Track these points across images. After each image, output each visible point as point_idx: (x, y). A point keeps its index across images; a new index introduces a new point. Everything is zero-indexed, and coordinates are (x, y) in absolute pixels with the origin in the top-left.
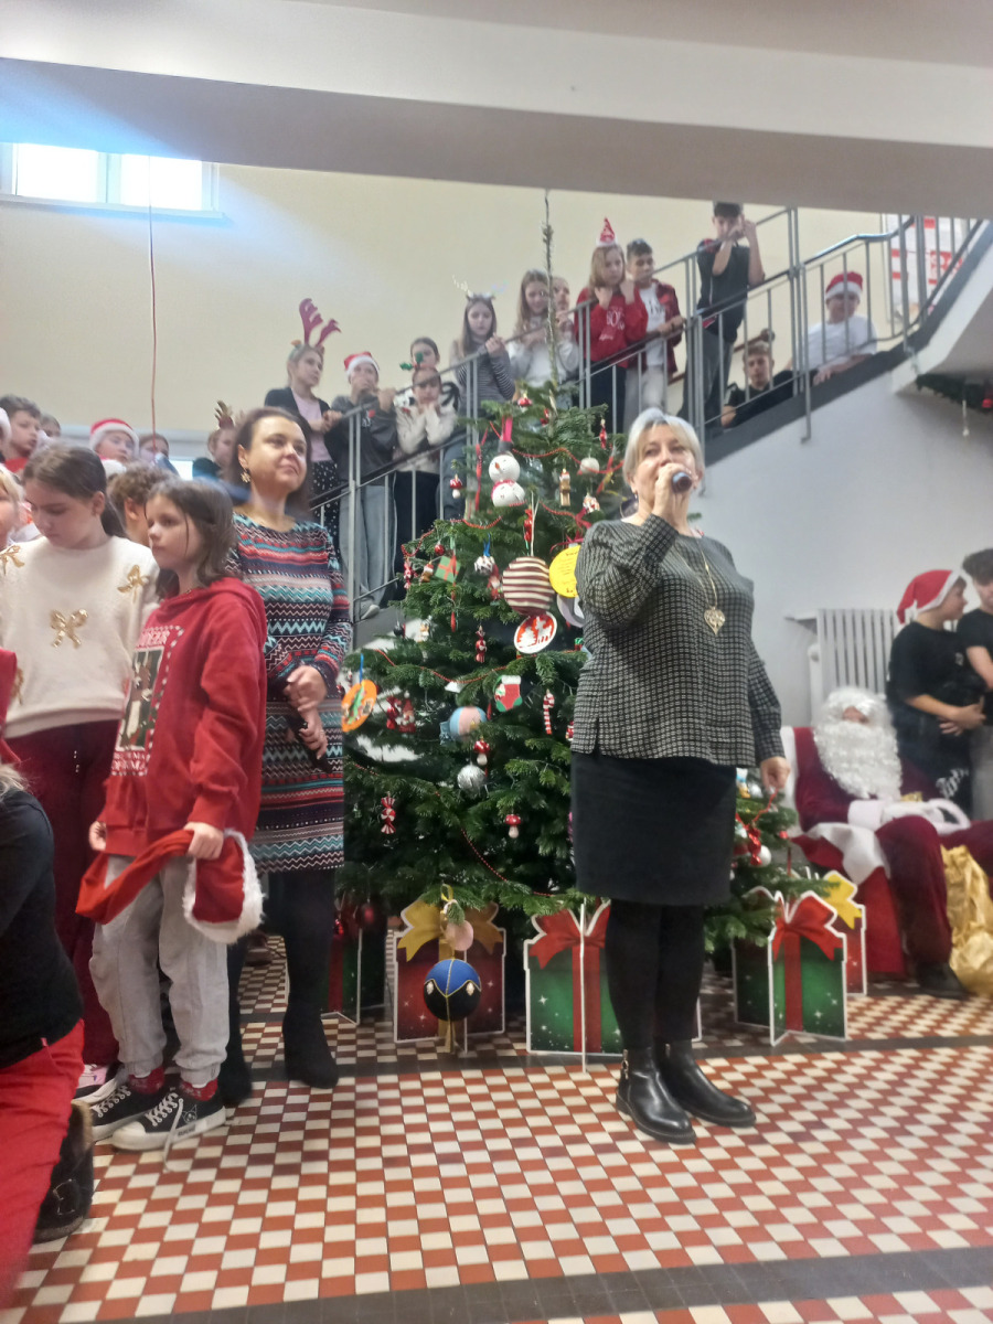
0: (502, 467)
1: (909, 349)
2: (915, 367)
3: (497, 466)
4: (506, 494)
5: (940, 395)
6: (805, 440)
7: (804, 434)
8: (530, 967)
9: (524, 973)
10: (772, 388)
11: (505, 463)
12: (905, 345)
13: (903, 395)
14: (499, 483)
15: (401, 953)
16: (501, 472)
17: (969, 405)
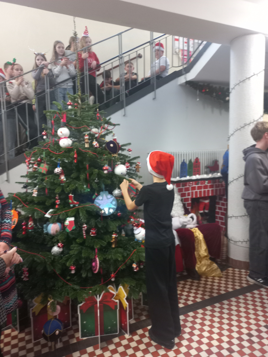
0: (63, 132)
1: (184, 72)
2: (185, 78)
3: (61, 132)
4: (65, 143)
5: (191, 87)
6: (154, 99)
7: (154, 97)
8: (80, 313)
9: (78, 315)
10: (145, 81)
11: (63, 131)
12: (183, 70)
13: (181, 85)
14: (62, 138)
15: (34, 314)
16: (63, 135)
17: (199, 91)
